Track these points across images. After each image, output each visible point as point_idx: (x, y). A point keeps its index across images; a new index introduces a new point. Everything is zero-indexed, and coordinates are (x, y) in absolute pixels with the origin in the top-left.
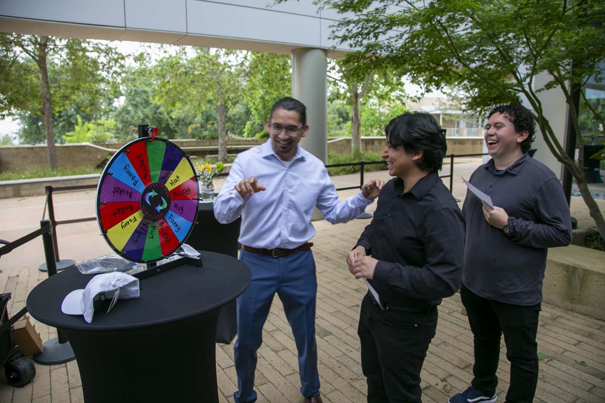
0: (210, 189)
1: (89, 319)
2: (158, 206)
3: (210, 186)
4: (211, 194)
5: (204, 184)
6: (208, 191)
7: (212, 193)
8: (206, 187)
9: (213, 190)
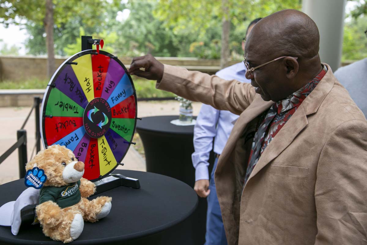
0: (189, 111)
1: (15, 231)
2: (100, 122)
3: (189, 108)
4: (189, 117)
5: (183, 106)
6: (187, 113)
7: (190, 115)
8: (184, 108)
9: (191, 112)
